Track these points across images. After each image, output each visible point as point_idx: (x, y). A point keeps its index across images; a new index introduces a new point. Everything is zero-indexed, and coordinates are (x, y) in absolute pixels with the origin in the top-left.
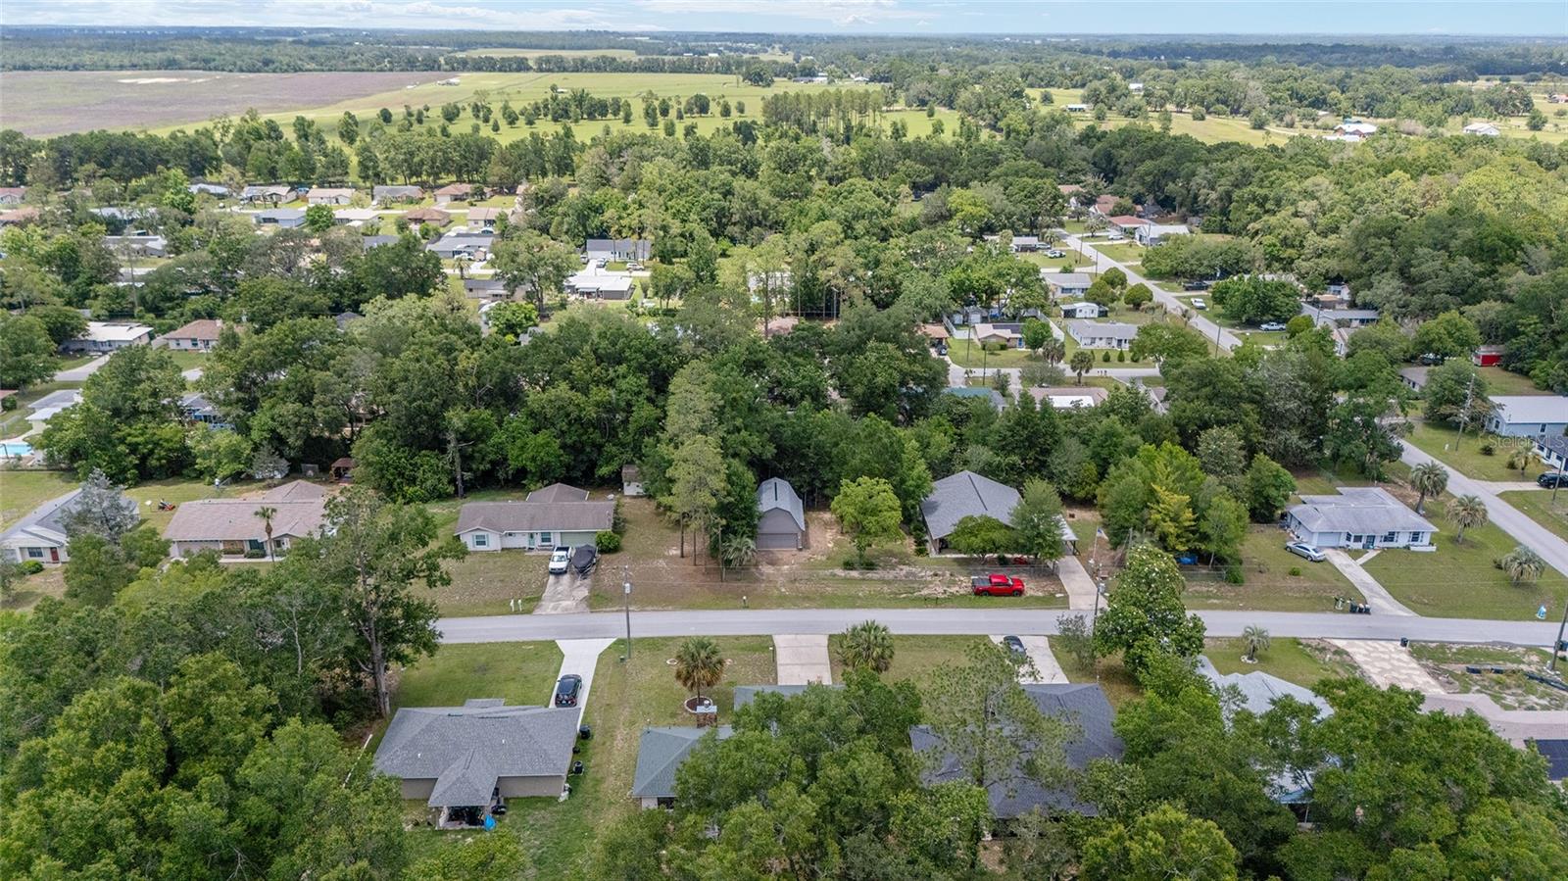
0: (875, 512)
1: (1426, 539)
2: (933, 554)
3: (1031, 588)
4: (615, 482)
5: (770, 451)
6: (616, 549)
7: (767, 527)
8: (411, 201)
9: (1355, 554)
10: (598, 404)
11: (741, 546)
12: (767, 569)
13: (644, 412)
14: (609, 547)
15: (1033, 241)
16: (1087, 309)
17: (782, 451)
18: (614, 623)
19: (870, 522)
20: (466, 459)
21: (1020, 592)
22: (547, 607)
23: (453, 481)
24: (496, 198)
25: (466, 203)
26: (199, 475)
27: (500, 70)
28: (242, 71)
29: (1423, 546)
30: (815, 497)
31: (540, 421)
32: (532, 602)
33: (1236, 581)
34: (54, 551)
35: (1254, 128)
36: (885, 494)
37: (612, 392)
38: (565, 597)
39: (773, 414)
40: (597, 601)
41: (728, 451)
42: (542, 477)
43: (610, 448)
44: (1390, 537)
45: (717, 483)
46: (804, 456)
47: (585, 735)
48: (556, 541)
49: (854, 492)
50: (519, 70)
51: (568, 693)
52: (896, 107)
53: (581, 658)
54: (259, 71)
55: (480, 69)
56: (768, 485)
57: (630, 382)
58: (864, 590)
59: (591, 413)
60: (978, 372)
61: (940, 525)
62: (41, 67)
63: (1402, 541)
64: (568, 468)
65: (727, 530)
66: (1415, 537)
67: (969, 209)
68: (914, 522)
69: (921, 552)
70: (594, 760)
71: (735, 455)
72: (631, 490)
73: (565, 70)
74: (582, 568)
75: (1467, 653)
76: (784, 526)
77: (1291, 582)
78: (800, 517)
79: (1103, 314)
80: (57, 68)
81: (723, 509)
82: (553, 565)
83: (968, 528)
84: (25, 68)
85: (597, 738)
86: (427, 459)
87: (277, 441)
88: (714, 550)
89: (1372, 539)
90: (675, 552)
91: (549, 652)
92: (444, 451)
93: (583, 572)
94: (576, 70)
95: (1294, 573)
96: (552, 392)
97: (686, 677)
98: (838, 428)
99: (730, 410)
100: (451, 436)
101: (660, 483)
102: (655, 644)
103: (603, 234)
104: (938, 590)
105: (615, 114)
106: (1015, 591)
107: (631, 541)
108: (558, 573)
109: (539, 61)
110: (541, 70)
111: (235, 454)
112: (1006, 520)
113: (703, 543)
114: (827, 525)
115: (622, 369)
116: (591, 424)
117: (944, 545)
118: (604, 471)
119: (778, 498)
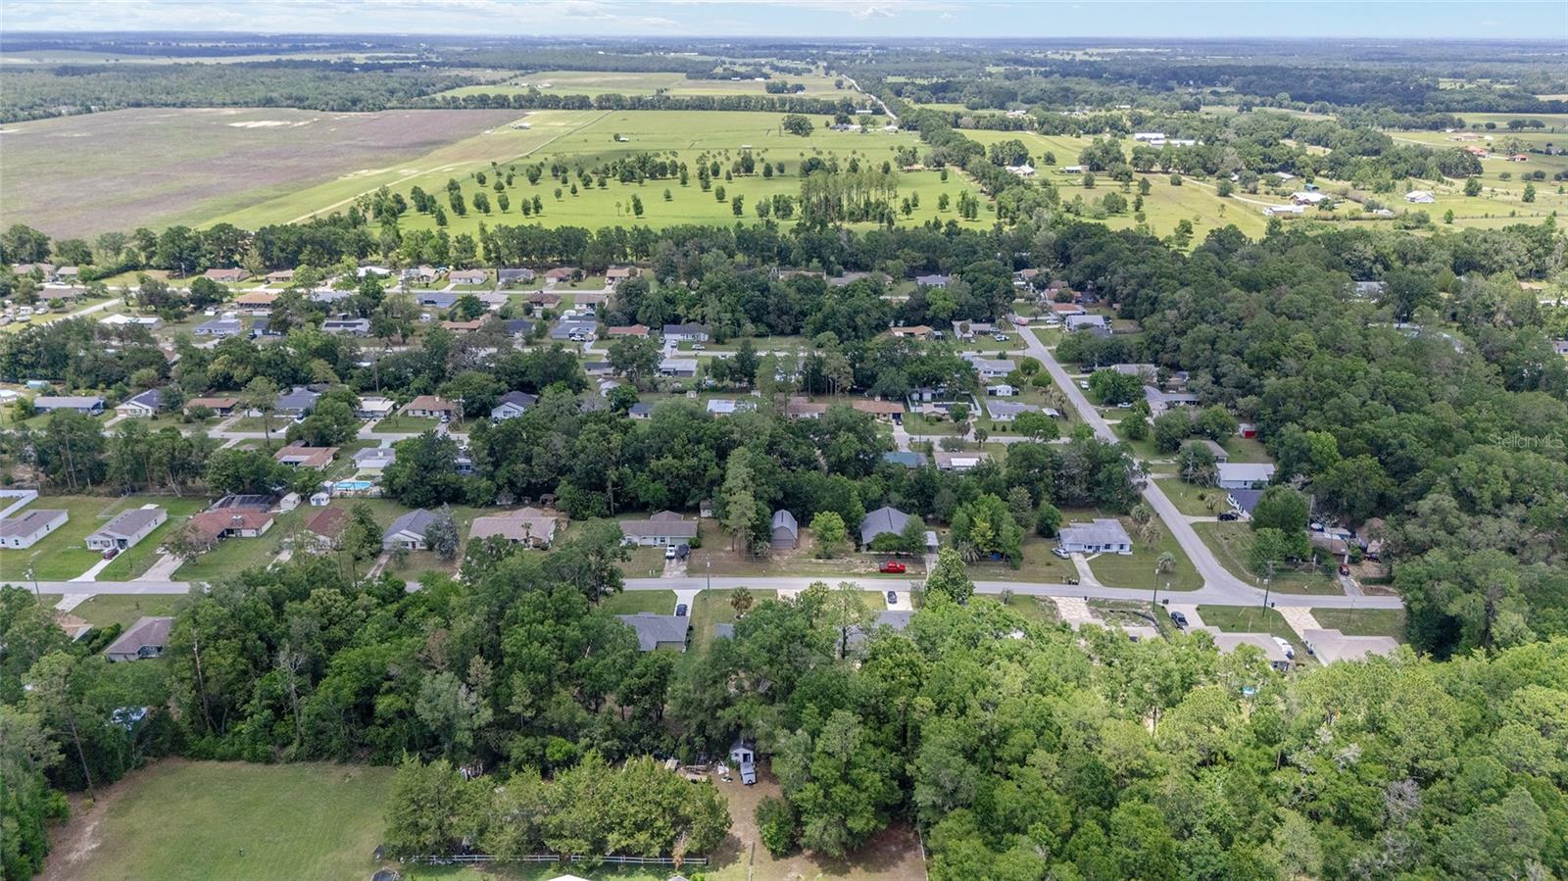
0: (832, 530)
1: (1127, 548)
2: (864, 552)
3: (909, 569)
4: (696, 510)
5: (780, 495)
6: (698, 547)
7: (777, 536)
8: (528, 282)
9: (1086, 555)
10: (688, 467)
11: (763, 546)
12: (776, 558)
13: (714, 471)
14: (695, 545)
15: (986, 327)
16: (1004, 389)
17: (786, 495)
18: (701, 583)
19: (828, 535)
20: (616, 496)
21: (903, 571)
22: (667, 574)
23: (609, 508)
24: (590, 278)
25: (568, 284)
26: (467, 502)
27: (564, 108)
28: (333, 110)
29: (1126, 551)
30: (803, 520)
31: (656, 476)
32: (659, 572)
33: (1015, 568)
34: (414, 544)
35: (1220, 195)
36: (836, 520)
37: (695, 460)
38: (674, 572)
39: (783, 475)
40: (691, 572)
41: (756, 496)
42: (657, 508)
43: (694, 491)
44: (1108, 546)
45: (751, 514)
46: (799, 498)
47: (691, 628)
48: (668, 541)
49: (822, 519)
50: (580, 108)
51: (682, 611)
52: (916, 167)
53: (686, 597)
54: (348, 110)
55: (545, 107)
56: (778, 514)
57: (706, 454)
58: (825, 569)
59: (685, 471)
60: (917, 438)
61: (868, 537)
62: (152, 104)
63: (1115, 549)
64: (671, 501)
65: (756, 538)
66: (1122, 547)
67: (941, 303)
68: (855, 534)
69: (857, 550)
70: (695, 639)
71: (761, 498)
72: (705, 514)
73: (623, 108)
74: (682, 555)
75: (1117, 604)
76: (787, 536)
77: (1046, 569)
78: (794, 530)
79: (1015, 393)
80: (167, 105)
81: (753, 527)
82: (668, 554)
83: (880, 538)
84: (138, 105)
85: (696, 630)
86: (596, 496)
87: (511, 484)
88: (749, 547)
89: (1098, 548)
90: (729, 548)
91: (670, 595)
92: (604, 491)
93: (683, 557)
94: (633, 107)
95: (1049, 564)
96: (663, 461)
97: (735, 604)
98: (817, 482)
99: (758, 474)
100: (609, 484)
101: (722, 512)
102: (720, 592)
103: (676, 320)
104: (862, 570)
105: (674, 173)
106: (901, 571)
107: (706, 542)
108: (671, 558)
109: (600, 99)
110: (601, 108)
111: (488, 491)
112: (899, 534)
113: (744, 545)
114: (811, 535)
115: (702, 446)
116: (684, 478)
117: (869, 547)
118: (691, 503)
119: (784, 521)
